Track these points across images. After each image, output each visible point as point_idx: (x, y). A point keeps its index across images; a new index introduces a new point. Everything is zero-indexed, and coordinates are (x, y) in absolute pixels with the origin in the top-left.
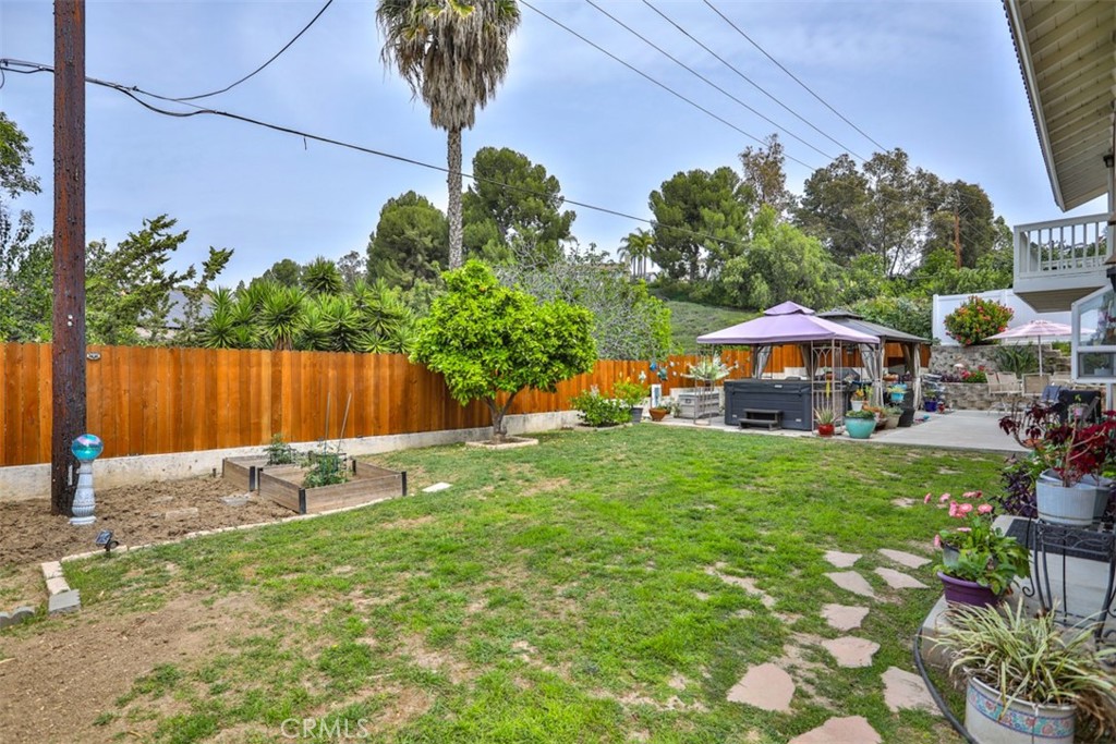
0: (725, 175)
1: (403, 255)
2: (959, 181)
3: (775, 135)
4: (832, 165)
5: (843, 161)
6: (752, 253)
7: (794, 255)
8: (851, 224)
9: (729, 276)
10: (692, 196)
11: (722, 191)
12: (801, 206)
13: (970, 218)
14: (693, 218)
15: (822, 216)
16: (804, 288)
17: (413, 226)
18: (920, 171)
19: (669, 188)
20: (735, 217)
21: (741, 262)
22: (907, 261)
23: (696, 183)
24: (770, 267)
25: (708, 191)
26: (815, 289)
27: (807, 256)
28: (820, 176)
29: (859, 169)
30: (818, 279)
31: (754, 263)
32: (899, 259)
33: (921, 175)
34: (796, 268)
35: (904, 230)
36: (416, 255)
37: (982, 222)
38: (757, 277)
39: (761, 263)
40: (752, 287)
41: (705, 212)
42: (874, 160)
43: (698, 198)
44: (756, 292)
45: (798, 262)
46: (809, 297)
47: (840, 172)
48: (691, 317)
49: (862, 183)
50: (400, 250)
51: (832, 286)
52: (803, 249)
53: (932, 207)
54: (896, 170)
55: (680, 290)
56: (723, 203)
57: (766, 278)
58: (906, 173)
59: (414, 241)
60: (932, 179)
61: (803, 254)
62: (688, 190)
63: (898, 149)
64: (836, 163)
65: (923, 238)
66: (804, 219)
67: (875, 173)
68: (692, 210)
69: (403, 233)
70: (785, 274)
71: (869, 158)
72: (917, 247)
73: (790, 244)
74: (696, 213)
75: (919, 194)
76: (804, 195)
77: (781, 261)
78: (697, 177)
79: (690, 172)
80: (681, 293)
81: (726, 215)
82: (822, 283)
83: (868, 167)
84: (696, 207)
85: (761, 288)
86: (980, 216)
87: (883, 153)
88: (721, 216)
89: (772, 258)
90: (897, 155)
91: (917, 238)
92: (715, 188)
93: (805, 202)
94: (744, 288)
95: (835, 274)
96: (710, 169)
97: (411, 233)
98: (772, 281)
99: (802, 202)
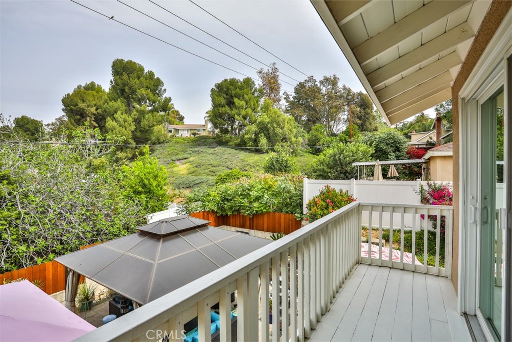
0: (248, 82)
1: (79, 117)
2: (361, 92)
3: (275, 63)
4: (306, 80)
5: (311, 79)
6: (260, 123)
7: (280, 124)
8: (314, 109)
9: (248, 134)
10: (230, 91)
11: (246, 90)
12: (292, 99)
13: (365, 109)
14: (231, 104)
15: (302, 104)
16: (286, 141)
17: (84, 101)
18: (344, 86)
19: (219, 86)
20: (252, 103)
21: (254, 128)
22: (339, 128)
23: (232, 85)
24: (268, 130)
25: (238, 89)
26: (291, 142)
27: (287, 125)
28: (301, 85)
29: (318, 83)
30: (293, 137)
31: (261, 128)
32: (335, 127)
33: (345, 88)
34: (281, 131)
35: (337, 112)
36: (87, 117)
37: (369, 111)
38: (262, 136)
39: (264, 129)
40: (259, 140)
41: (236, 100)
42: (325, 79)
43: (234, 93)
44: (261, 143)
45: (282, 128)
46: (288, 146)
47: (310, 84)
48: (226, 156)
49: (320, 89)
50: (77, 114)
51: (299, 141)
52: (284, 121)
53: (349, 103)
54: (334, 85)
55: (224, 141)
56: (246, 96)
57: (267, 136)
58: (338, 87)
59: (83, 109)
60: (349, 90)
61: (284, 124)
62: (228, 89)
63: (334, 75)
64: (308, 79)
65: (346, 117)
66: (293, 106)
67: (324, 86)
68: (231, 99)
69: (77, 105)
70: (276, 135)
71: (322, 78)
72: (343, 121)
73: (279, 118)
74: (232, 100)
75: (344, 96)
76: (294, 94)
77: (274, 127)
78: (233, 82)
79: (230, 79)
80: (225, 143)
81: (247, 103)
82: (295, 139)
83: (322, 82)
84: (232, 97)
85: (264, 141)
86: (369, 108)
87: (329, 76)
88: (244, 103)
89: (269, 126)
90: (334, 78)
91: (343, 117)
92: (242, 88)
93: (295, 98)
94: (256, 141)
95: (302, 135)
96: (241, 78)
97: (82, 105)
98: (270, 137)
99: (293, 97)
